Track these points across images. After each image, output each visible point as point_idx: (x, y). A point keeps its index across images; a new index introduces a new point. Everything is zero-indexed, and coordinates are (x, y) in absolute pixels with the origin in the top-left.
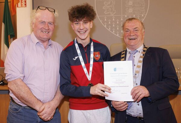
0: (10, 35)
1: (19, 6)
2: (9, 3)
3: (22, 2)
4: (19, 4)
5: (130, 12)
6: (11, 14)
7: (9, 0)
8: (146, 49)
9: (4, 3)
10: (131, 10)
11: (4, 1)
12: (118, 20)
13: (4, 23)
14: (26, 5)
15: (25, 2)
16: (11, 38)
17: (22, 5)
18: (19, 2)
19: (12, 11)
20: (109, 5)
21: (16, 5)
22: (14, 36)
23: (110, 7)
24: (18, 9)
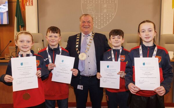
0: (21, 25)
1: (27, 5)
2: (20, 3)
3: (29, 2)
4: (28, 3)
5: (104, 12)
6: (21, 10)
7: (20, 1)
8: (93, 35)
9: (16, 3)
10: (105, 11)
11: (16, 1)
12: (97, 17)
13: (16, 17)
14: (32, 4)
15: (32, 2)
16: (21, 28)
17: (29, 4)
18: (27, 2)
19: (23, 8)
20: (91, 7)
21: (25, 4)
22: (24, 26)
23: (92, 8)
24: (26, 7)
